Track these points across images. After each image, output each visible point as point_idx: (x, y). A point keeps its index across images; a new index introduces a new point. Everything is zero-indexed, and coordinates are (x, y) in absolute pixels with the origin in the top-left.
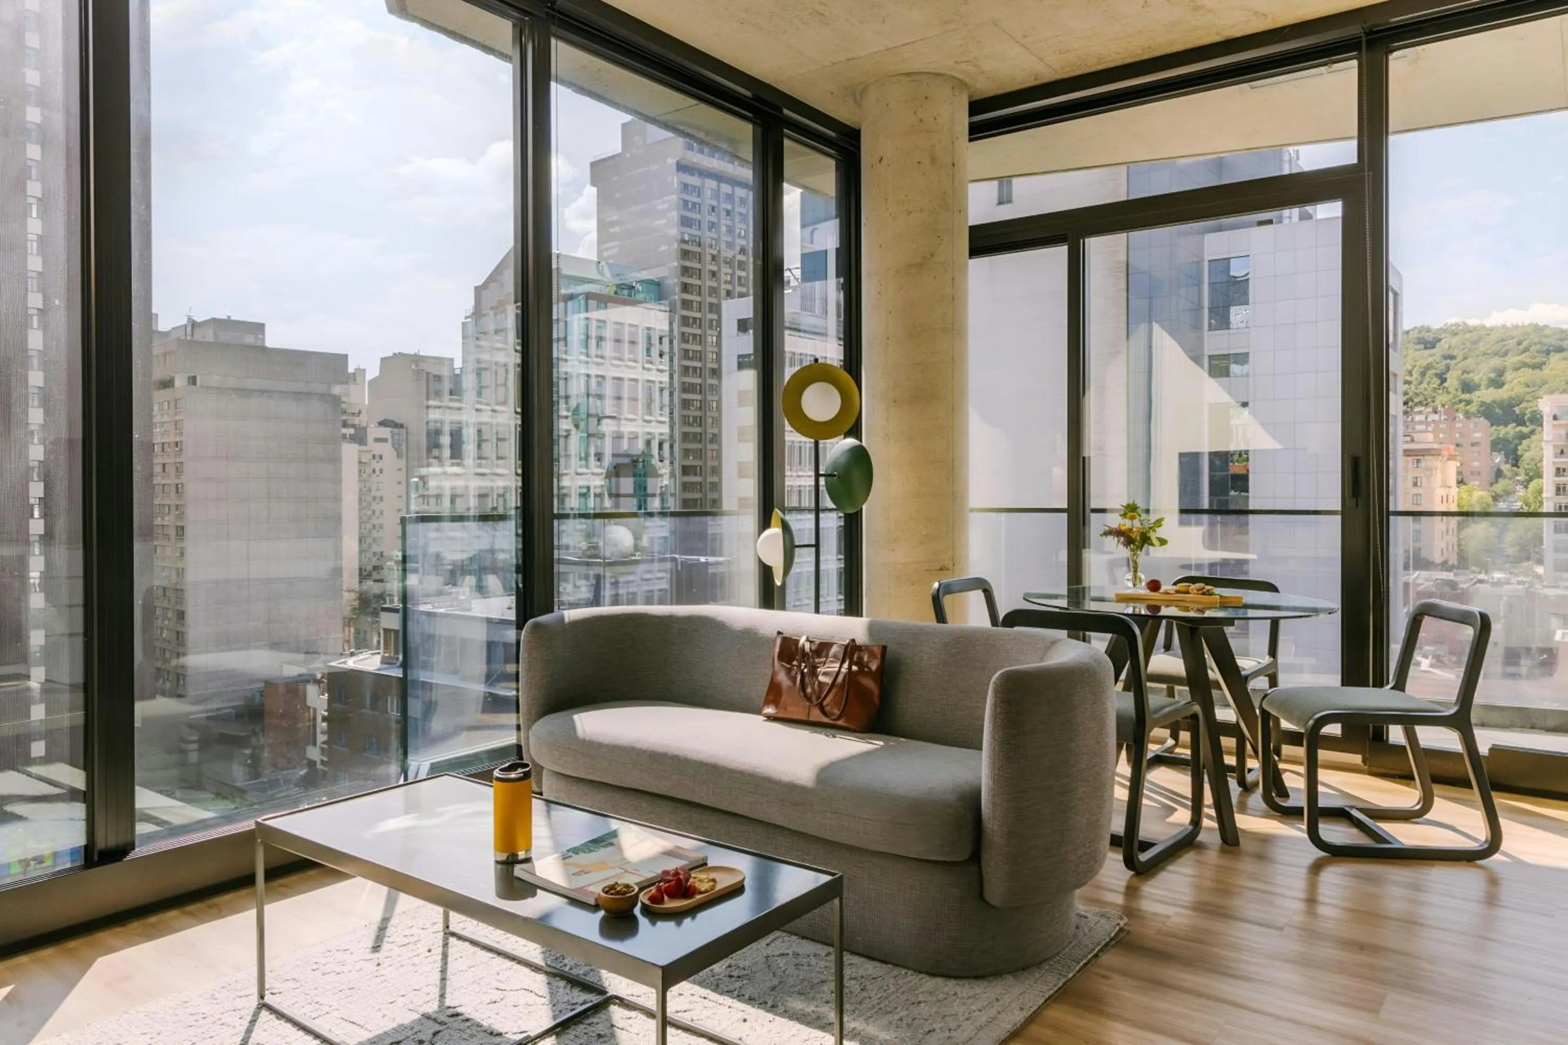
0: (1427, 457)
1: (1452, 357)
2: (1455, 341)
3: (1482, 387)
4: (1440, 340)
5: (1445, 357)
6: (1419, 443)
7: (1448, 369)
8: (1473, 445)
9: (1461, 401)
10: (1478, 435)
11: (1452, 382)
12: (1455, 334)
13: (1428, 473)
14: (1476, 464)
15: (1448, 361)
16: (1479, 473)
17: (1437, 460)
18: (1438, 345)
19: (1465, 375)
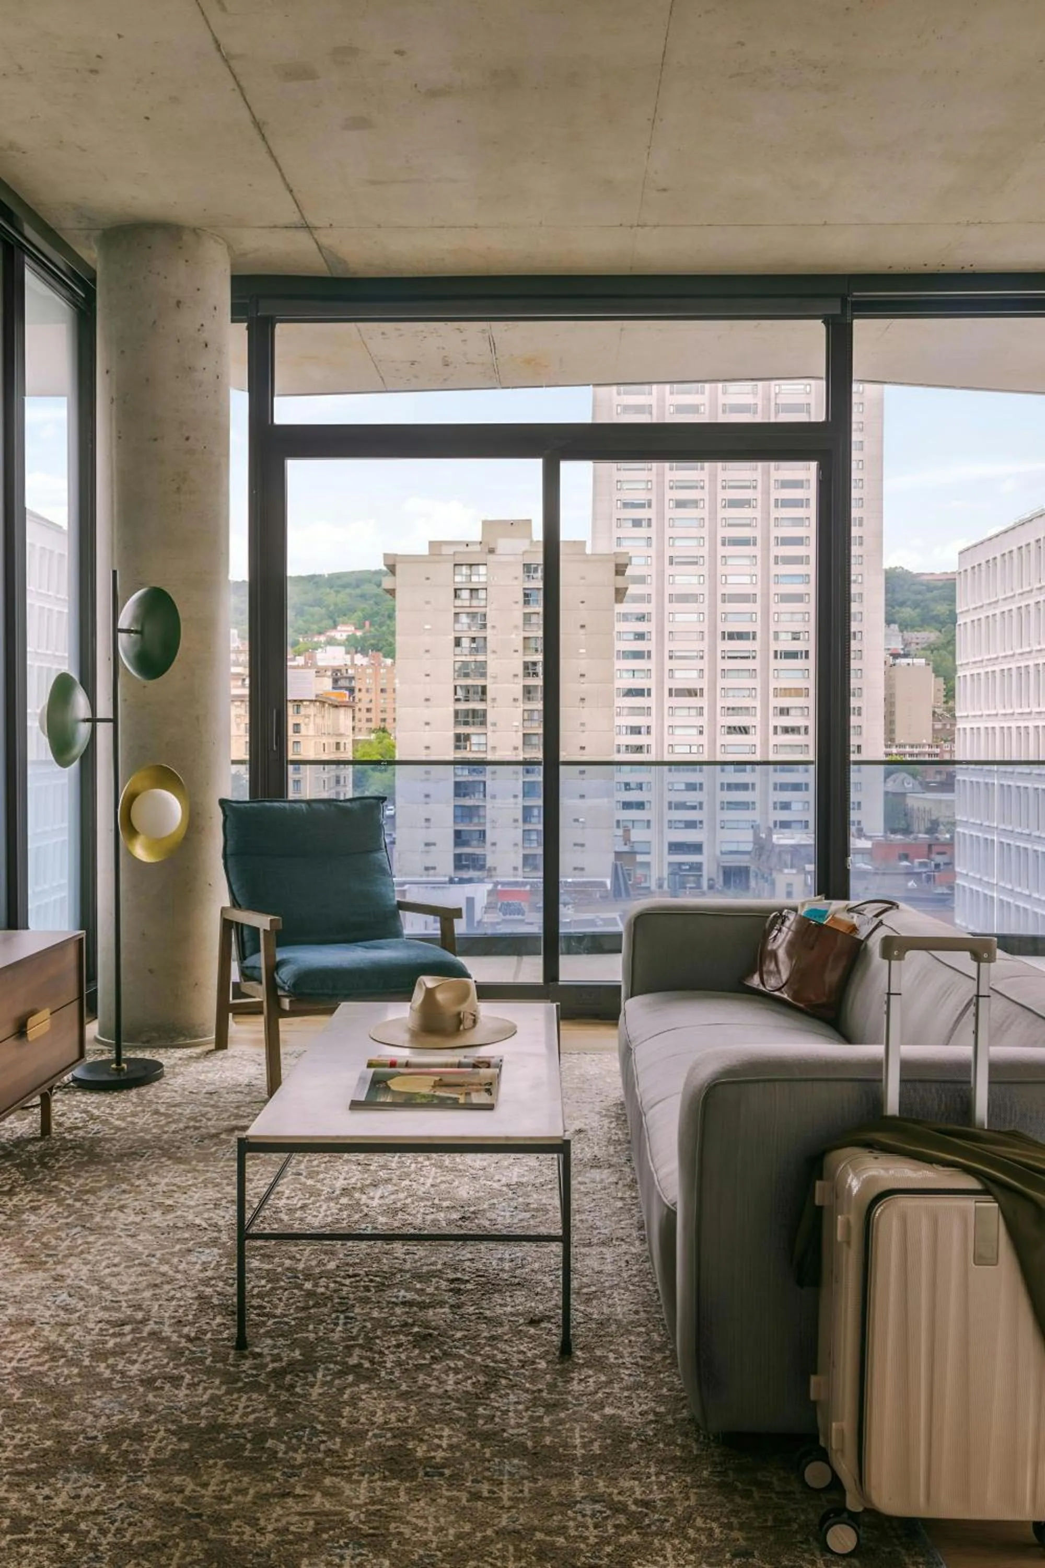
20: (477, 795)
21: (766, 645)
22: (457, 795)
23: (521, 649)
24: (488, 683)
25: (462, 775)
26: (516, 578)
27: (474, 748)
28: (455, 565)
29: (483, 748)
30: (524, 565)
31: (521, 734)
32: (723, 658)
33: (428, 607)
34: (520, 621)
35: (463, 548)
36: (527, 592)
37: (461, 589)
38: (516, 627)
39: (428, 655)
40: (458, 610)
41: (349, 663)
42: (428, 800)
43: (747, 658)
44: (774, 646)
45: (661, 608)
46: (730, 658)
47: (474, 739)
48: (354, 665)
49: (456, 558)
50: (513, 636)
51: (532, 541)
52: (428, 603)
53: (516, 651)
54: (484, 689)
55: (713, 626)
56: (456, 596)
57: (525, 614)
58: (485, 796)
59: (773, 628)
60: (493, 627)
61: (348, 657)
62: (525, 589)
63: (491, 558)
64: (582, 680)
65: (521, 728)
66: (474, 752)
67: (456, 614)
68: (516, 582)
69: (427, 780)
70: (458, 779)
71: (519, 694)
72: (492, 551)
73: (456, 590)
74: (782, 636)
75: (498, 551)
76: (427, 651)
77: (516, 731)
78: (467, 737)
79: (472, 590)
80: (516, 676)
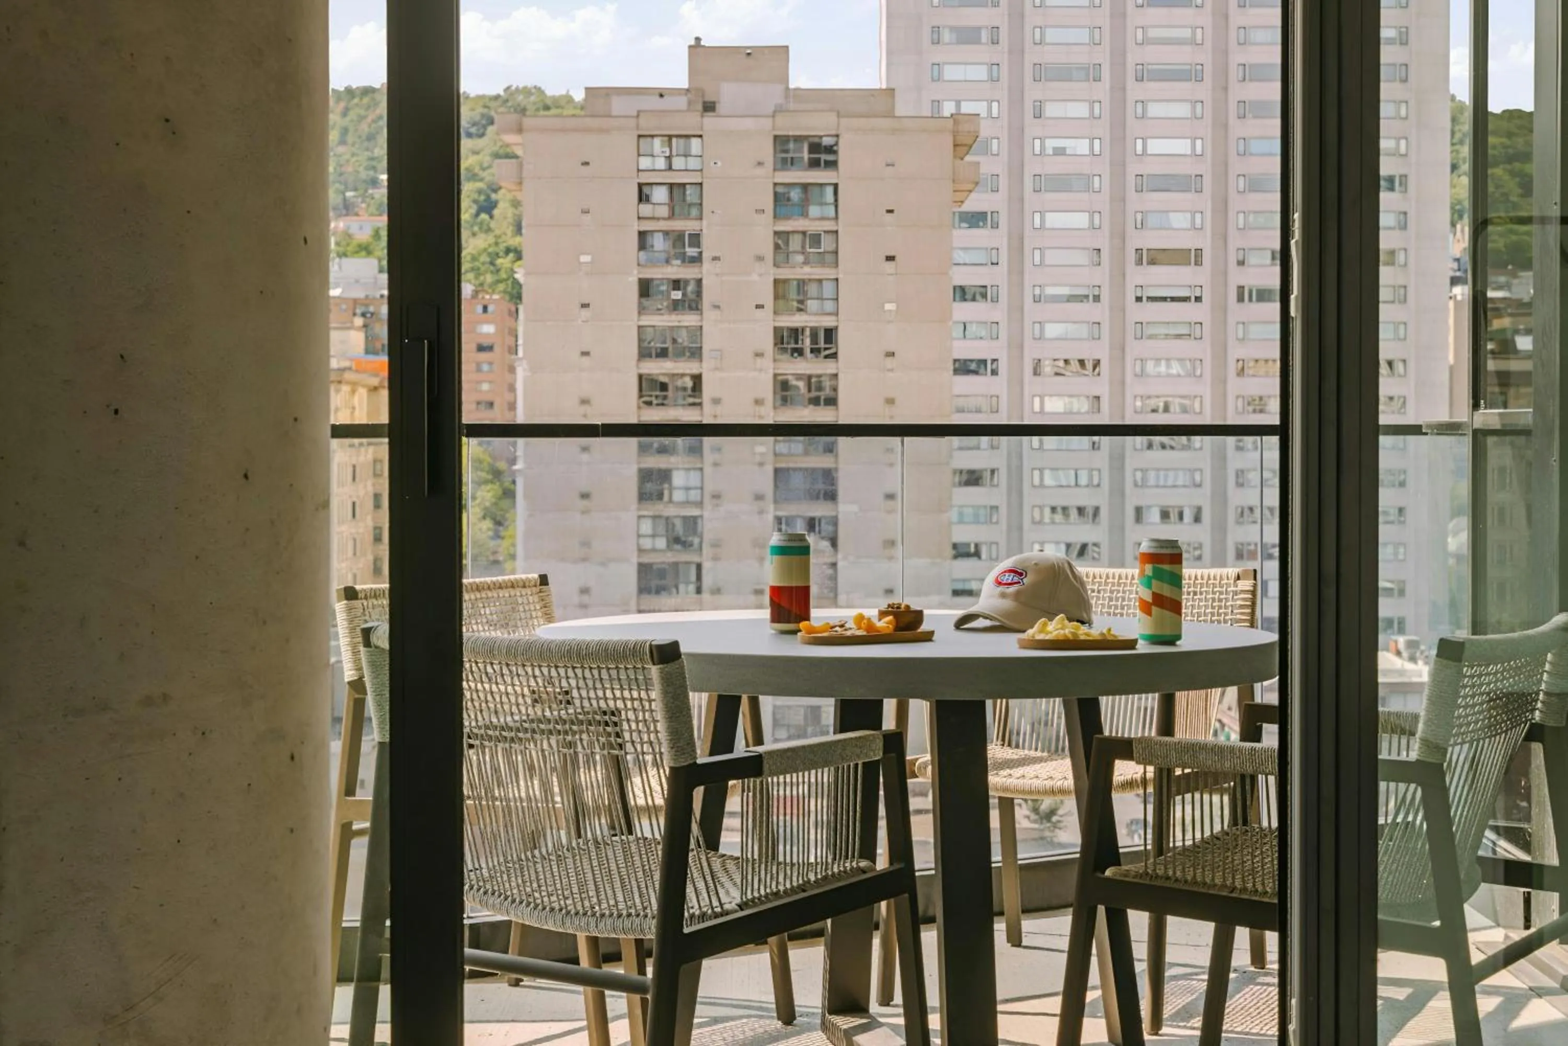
8: (481, 349)
14: (486, 387)
20: (682, 587)
21: (1221, 274)
22: (642, 592)
23: (768, 301)
24: (706, 368)
25: (654, 550)
26: (760, 164)
27: (678, 496)
28: (640, 136)
29: (694, 495)
30: (776, 138)
31: (769, 469)
32: (1139, 299)
33: (587, 218)
34: (766, 245)
35: (654, 103)
36: (780, 190)
37: (651, 185)
38: (760, 258)
39: (585, 313)
40: (646, 226)
42: (585, 599)
43: (1185, 299)
44: (1238, 277)
45: (1017, 201)
46: (1152, 299)
47: (678, 479)
49: (642, 121)
50: (755, 277)
51: (787, 88)
52: (586, 212)
53: (760, 307)
54: (697, 380)
55: (1120, 236)
56: (643, 197)
57: (777, 234)
58: (699, 591)
59: (1234, 241)
60: (716, 259)
62: (775, 184)
63: (710, 121)
64: (889, 362)
65: (771, 457)
66: (677, 503)
67: (642, 235)
68: (759, 171)
69: (584, 560)
70: (646, 559)
71: (766, 388)
72: (709, 107)
73: (640, 186)
74: (1252, 259)
75: (721, 108)
76: (585, 306)
77: (761, 464)
78: (665, 475)
79: (671, 186)
80: (759, 355)
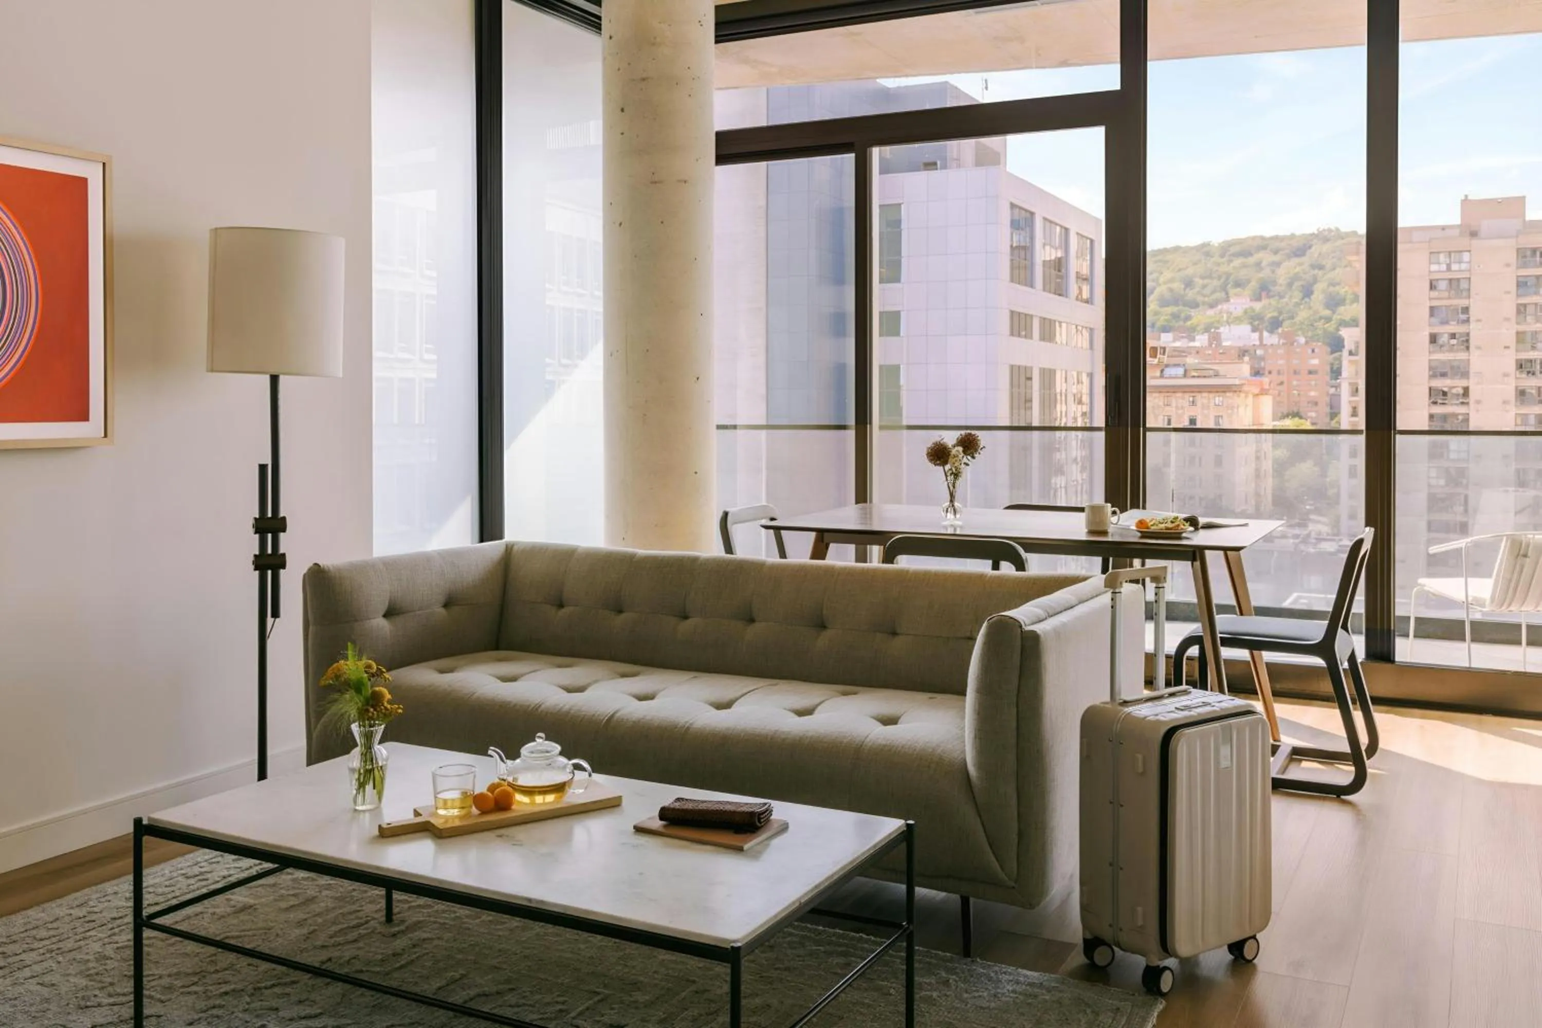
0: (1228, 394)
1: (1321, 267)
2: (1326, 247)
3: (1348, 301)
4: (1310, 247)
5: (1313, 267)
6: (1225, 377)
7: (1315, 280)
8: (1310, 372)
9: (1321, 318)
10: (1315, 362)
11: (1318, 296)
12: (1326, 240)
13: (1230, 411)
14: (1313, 394)
15: (1316, 271)
16: (1316, 404)
17: (1239, 396)
18: (1308, 252)
19: (1331, 289)
22: (1430, 509)
23: (1513, 344)
24: (1472, 383)
25: (1438, 486)
26: (1508, 265)
27: (1453, 456)
28: (1431, 253)
29: (1464, 456)
30: (1518, 250)
34: (1511, 311)
35: (1439, 234)
36: (1521, 279)
37: (1437, 280)
38: (1507, 319)
40: (1435, 303)
41: (1257, 343)
47: (1453, 446)
48: (1262, 345)
49: (1434, 244)
50: (1504, 331)
51: (1525, 221)
53: (1507, 347)
54: (1466, 390)
56: (1433, 287)
57: (1518, 305)
58: (1466, 510)
60: (1479, 321)
61: (1256, 335)
62: (1518, 276)
63: (1475, 242)
66: (1453, 460)
67: (1432, 309)
68: (1507, 269)
70: (1433, 491)
71: (1511, 394)
72: (1474, 234)
73: (1432, 281)
75: (1482, 234)
78: (1444, 444)
79: (1450, 280)
80: (1506, 375)
